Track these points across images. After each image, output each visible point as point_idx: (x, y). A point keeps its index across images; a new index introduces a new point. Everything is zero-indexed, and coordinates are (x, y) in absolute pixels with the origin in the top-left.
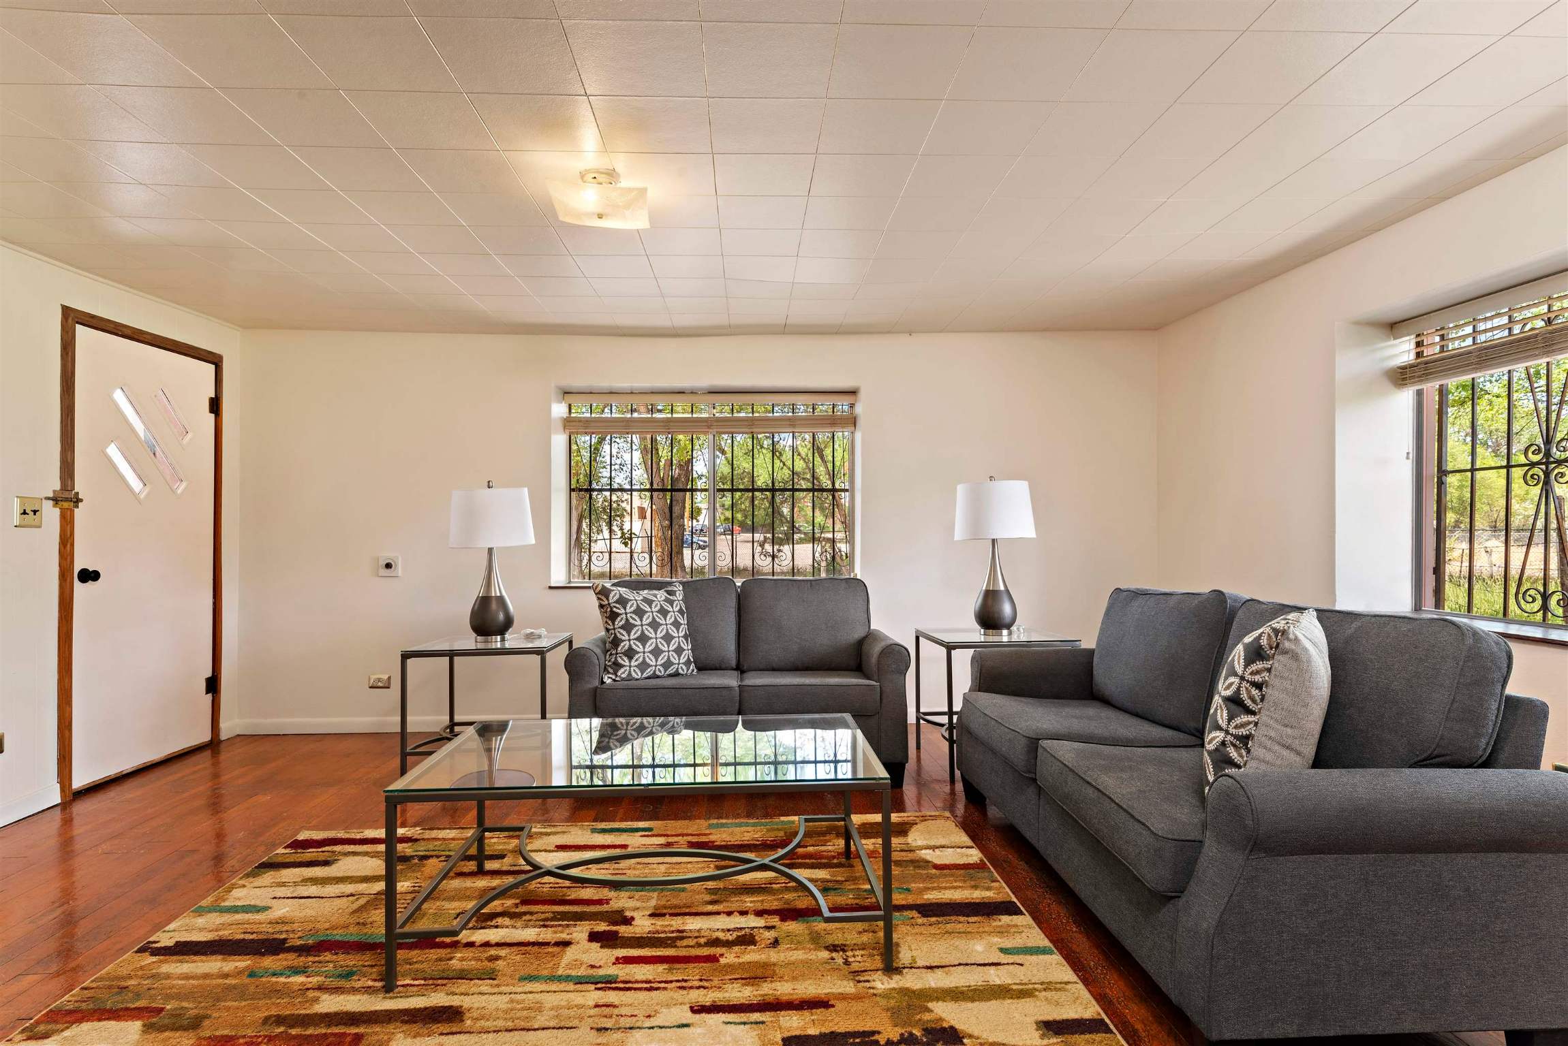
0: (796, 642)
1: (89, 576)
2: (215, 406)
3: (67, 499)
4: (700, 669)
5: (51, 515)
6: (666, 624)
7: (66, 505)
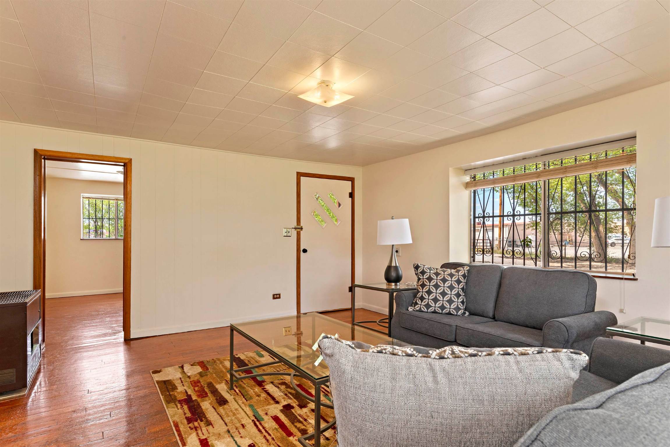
0: (526, 309)
1: (305, 251)
2: (351, 195)
3: (299, 229)
4: (471, 314)
5: (294, 233)
6: (458, 288)
7: (298, 230)
